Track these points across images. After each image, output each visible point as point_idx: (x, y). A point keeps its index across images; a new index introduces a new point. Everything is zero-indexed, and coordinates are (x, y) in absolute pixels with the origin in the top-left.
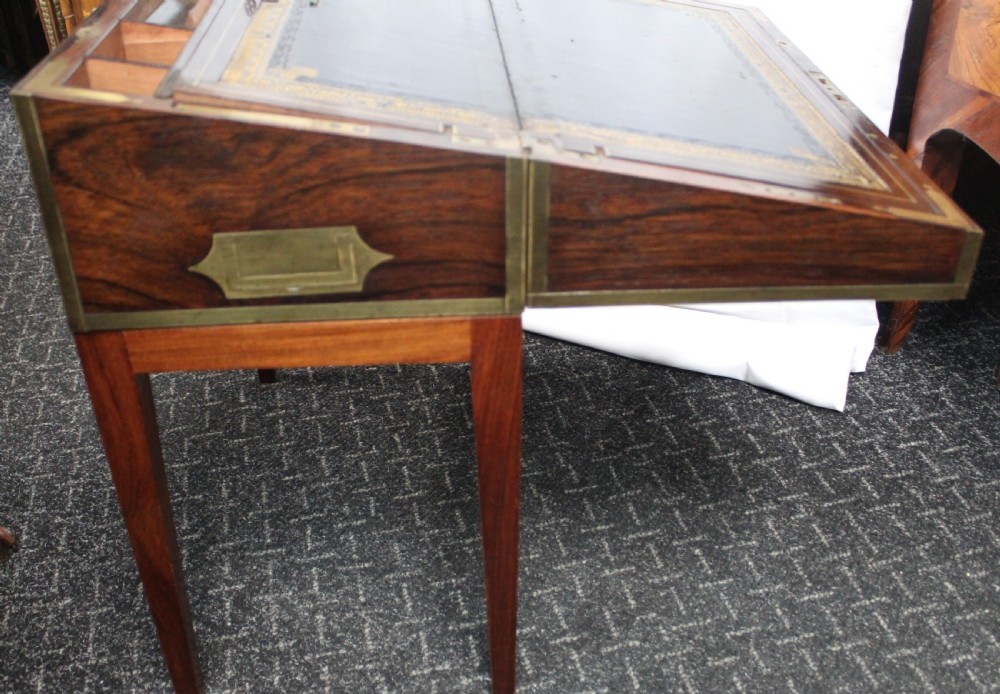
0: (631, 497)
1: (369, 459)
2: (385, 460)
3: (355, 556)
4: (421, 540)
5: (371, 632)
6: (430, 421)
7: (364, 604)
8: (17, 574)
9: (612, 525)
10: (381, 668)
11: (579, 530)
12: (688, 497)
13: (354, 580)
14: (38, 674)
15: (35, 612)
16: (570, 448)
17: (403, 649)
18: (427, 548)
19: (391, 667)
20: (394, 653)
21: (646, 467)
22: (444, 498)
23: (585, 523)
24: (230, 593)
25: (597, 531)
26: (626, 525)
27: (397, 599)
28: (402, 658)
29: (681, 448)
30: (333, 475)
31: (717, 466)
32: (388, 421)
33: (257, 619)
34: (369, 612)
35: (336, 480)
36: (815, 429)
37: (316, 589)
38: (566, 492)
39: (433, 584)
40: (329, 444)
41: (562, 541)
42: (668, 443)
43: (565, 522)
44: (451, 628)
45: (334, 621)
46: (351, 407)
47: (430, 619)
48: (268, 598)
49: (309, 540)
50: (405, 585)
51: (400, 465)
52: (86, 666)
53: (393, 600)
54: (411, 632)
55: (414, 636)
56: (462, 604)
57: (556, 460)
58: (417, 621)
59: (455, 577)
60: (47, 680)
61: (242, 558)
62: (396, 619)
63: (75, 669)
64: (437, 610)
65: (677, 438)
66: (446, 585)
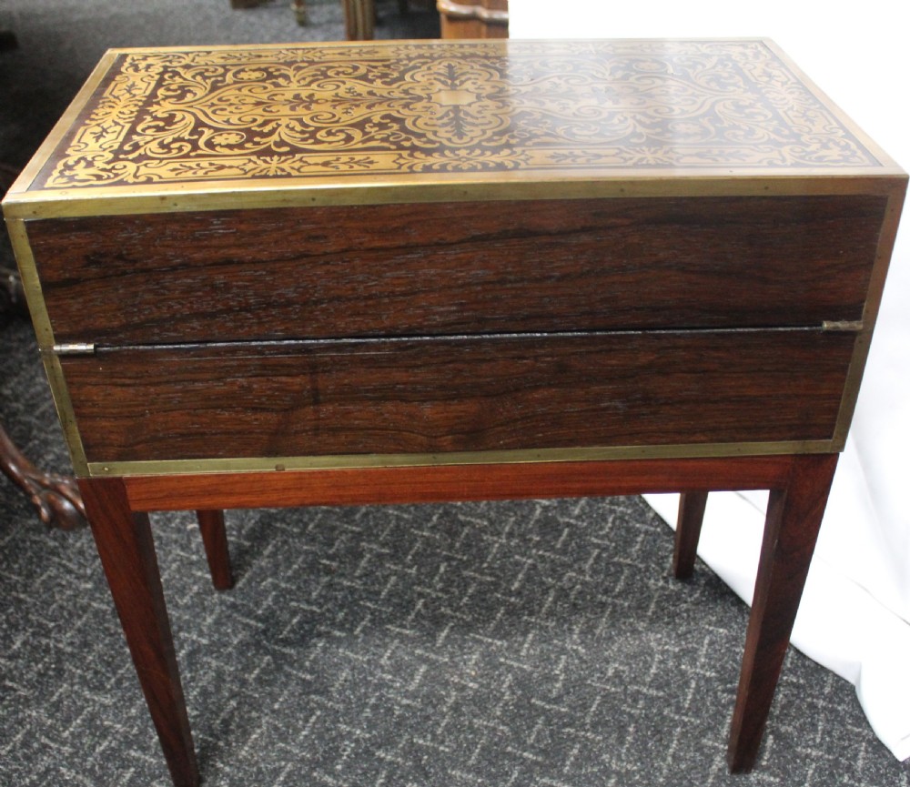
0: (587, 739)
1: (402, 576)
2: (414, 584)
3: (307, 664)
4: (369, 678)
5: (256, 739)
6: (485, 565)
7: (273, 711)
8: (78, 544)
9: (540, 759)
10: (234, 776)
11: (507, 746)
12: (639, 771)
13: (285, 685)
14: (24, 634)
15: (64, 583)
16: (580, 658)
17: (264, 770)
18: (367, 688)
19: (241, 780)
20: (255, 769)
21: (631, 715)
22: (426, 648)
23: (519, 743)
24: (193, 642)
25: (521, 757)
26: (553, 766)
27: (301, 722)
28: (257, 777)
29: (686, 715)
30: (360, 578)
31: (702, 754)
32: (451, 547)
33: (192, 677)
34: (271, 721)
35: (358, 584)
36: (849, 769)
37: (253, 676)
38: (533, 701)
39: (339, 725)
40: (383, 545)
41: (483, 749)
42: (679, 702)
43: (503, 731)
44: (315, 774)
45: (239, 713)
46: (435, 518)
47: (308, 756)
48: (214, 663)
49: (289, 628)
50: (319, 713)
51: (421, 595)
52: (55, 647)
53: (297, 721)
54: (284, 759)
55: (283, 763)
56: (345, 758)
57: (557, 662)
58: (297, 751)
59: (363, 729)
60: (25, 643)
61: (229, 617)
62: (284, 740)
63: (48, 645)
64: (321, 750)
65: (694, 700)
66: (349, 732)
